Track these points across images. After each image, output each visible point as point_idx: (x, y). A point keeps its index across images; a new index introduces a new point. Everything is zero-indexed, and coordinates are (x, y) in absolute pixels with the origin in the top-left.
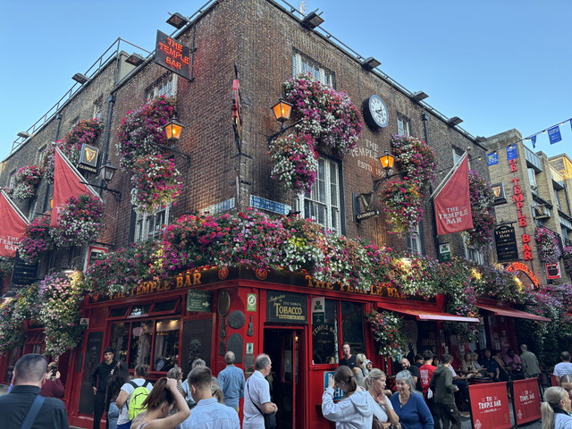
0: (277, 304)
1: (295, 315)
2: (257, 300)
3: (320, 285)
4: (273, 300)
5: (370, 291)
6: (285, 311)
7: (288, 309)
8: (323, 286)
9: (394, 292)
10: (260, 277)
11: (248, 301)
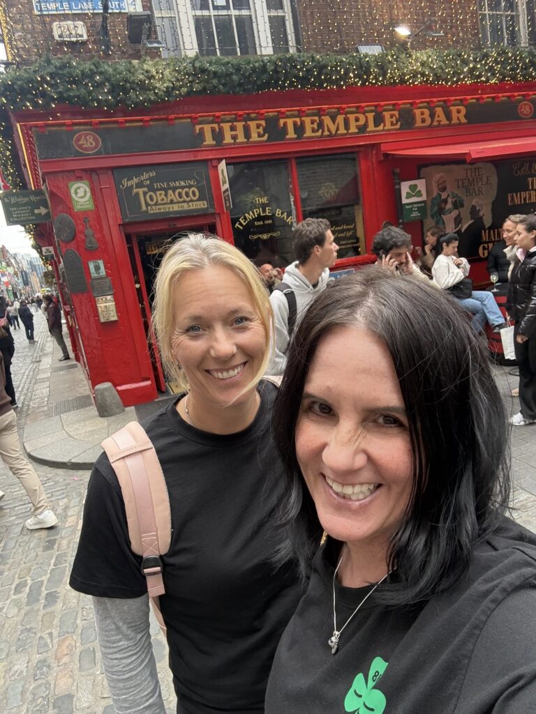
0: (141, 191)
1: (184, 202)
2: (93, 190)
3: (234, 137)
4: (130, 183)
5: (366, 125)
6: (159, 199)
7: (166, 195)
8: (241, 139)
9: (432, 116)
10: (86, 149)
11: (73, 195)
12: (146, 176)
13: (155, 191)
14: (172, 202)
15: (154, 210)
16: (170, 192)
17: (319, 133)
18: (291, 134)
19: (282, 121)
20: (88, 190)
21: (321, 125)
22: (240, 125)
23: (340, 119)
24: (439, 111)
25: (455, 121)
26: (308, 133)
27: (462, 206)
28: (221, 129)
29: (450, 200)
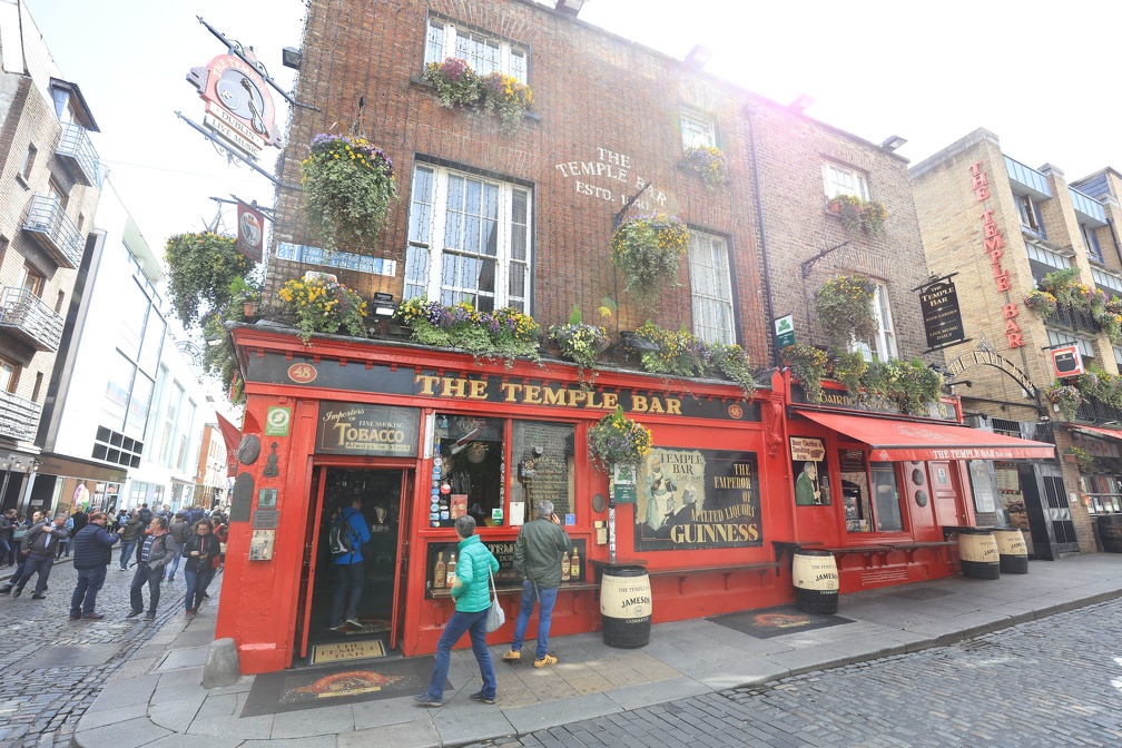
0: (343, 426)
1: (387, 443)
2: (293, 419)
3: (454, 392)
4: (334, 417)
5: (585, 402)
6: (361, 436)
7: (369, 434)
8: (461, 393)
9: (649, 403)
10: (299, 379)
11: (270, 419)
12: (353, 412)
13: (358, 428)
14: (373, 441)
15: (352, 447)
16: (374, 431)
17: (539, 401)
18: (511, 397)
19: (504, 386)
20: (287, 416)
21: (542, 394)
22: (461, 383)
23: (561, 392)
24: (656, 400)
25: (670, 411)
26: (528, 399)
27: (675, 489)
28: (442, 384)
29: (662, 481)
